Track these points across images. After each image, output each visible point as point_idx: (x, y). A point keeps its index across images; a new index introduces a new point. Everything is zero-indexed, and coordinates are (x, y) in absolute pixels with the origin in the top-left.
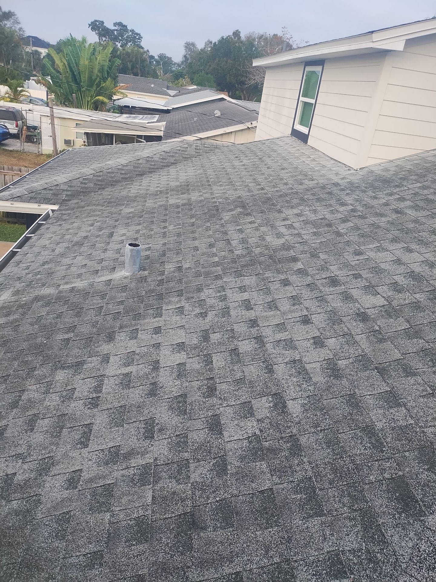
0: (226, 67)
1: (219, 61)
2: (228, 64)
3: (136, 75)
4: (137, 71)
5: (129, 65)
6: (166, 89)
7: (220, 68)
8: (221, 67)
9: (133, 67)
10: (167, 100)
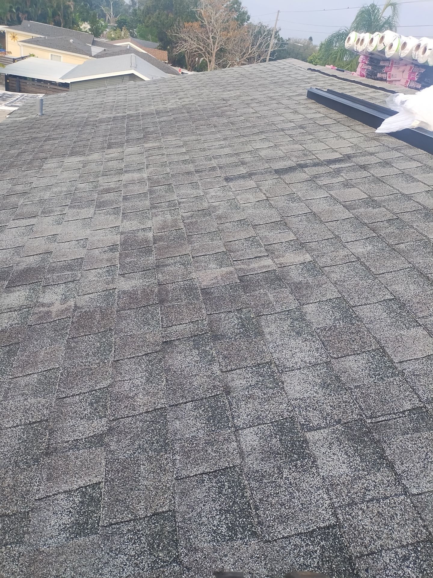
0: (166, 21)
1: (159, 14)
2: (169, 18)
3: (58, 24)
4: (59, 19)
5: (50, 11)
6: (91, 45)
7: (159, 22)
8: (161, 21)
9: (54, 14)
10: (85, 60)
